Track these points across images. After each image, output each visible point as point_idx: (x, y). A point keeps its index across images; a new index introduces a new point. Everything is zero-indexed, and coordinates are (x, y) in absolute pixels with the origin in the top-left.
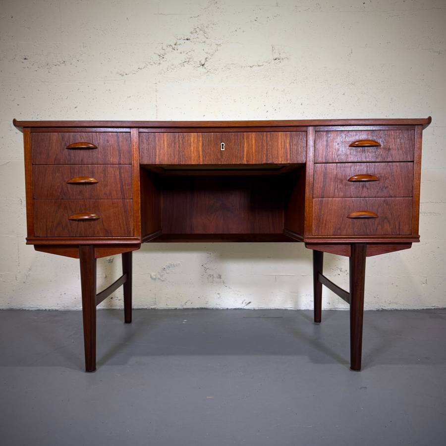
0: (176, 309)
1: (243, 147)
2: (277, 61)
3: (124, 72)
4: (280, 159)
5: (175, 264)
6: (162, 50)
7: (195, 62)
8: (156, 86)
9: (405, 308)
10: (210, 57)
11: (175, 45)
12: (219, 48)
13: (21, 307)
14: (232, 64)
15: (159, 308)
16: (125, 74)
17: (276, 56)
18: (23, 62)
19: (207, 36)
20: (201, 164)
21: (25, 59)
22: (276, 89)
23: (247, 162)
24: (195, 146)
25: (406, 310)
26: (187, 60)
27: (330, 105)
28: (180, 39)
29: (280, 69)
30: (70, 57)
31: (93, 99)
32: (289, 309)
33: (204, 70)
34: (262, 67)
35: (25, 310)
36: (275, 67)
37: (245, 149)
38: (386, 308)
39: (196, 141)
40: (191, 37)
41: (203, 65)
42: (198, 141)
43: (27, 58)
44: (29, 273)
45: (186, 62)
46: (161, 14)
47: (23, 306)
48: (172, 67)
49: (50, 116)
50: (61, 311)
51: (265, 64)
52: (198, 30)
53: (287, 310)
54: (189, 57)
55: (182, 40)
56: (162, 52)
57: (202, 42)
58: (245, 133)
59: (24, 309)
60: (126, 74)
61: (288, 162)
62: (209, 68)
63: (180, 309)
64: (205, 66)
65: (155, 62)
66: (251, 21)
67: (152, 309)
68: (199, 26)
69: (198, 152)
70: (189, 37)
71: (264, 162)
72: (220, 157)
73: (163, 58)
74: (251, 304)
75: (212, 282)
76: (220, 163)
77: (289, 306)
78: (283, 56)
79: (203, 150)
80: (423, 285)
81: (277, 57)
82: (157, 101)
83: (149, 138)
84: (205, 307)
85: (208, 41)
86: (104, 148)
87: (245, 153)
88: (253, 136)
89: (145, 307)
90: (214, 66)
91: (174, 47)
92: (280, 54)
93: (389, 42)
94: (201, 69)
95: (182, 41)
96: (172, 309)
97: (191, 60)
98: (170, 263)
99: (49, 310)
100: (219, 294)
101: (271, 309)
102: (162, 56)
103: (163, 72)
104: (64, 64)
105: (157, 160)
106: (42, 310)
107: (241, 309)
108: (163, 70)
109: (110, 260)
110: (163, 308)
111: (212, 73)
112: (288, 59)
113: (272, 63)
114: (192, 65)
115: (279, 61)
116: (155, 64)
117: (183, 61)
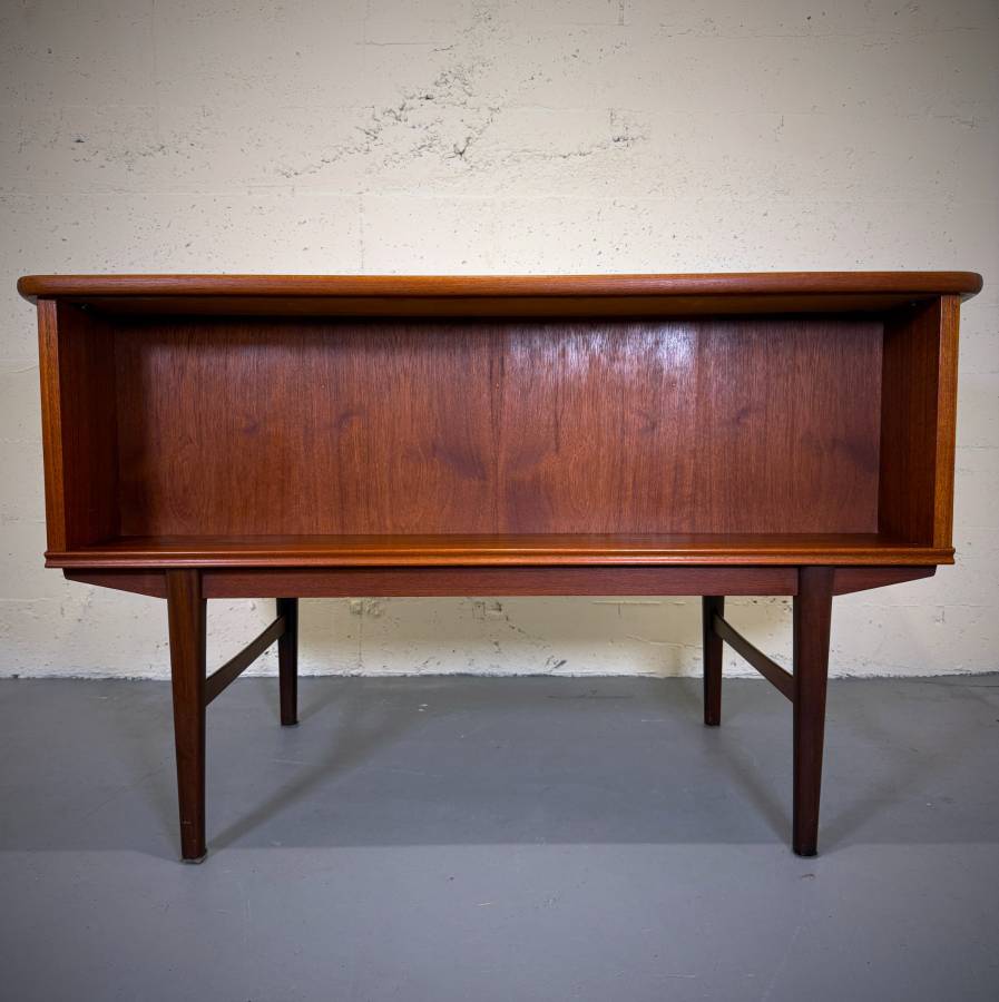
0: (405, 676)
2: (621, 143)
3: (291, 170)
6: (371, 122)
7: (444, 147)
8: (361, 199)
9: (897, 674)
10: (476, 135)
11: (402, 109)
12: (495, 116)
13: (72, 673)
14: (525, 151)
15: (368, 674)
16: (292, 173)
17: (620, 132)
18: (73, 149)
19: (469, 91)
21: (79, 141)
22: (618, 204)
25: (900, 678)
26: (428, 142)
27: (735, 237)
28: (412, 98)
29: (628, 162)
30: (175, 136)
31: (226, 228)
32: (647, 676)
33: (465, 164)
34: (589, 157)
35: (82, 679)
36: (615, 158)
38: (856, 674)
40: (437, 92)
41: (461, 154)
43: (82, 138)
44: (90, 599)
45: (423, 146)
46: (372, 43)
47: (77, 670)
48: (396, 157)
49: (132, 264)
50: (159, 681)
51: (595, 150)
52: (450, 77)
53: (644, 677)
54: (430, 135)
55: (415, 99)
56: (374, 125)
57: (458, 103)
59: (80, 676)
60: (296, 174)
62: (475, 159)
63: (413, 678)
64: (466, 155)
65: (359, 147)
66: (565, 58)
67: (352, 676)
68: (452, 70)
70: (429, 93)
73: (376, 137)
74: (565, 665)
75: (483, 619)
78: (633, 133)
80: (937, 624)
81: (620, 135)
82: (361, 232)
84: (468, 672)
85: (471, 101)
89: (339, 673)
90: (485, 155)
91: (398, 116)
92: (628, 128)
93: (864, 102)
94: (458, 163)
95: (415, 103)
96: (395, 677)
97: (436, 142)
99: (133, 679)
100: (496, 643)
101: (609, 677)
102: (372, 134)
103: (375, 169)
104: (161, 153)
106: (118, 680)
107: (545, 676)
108: (374, 164)
110: (376, 675)
111: (483, 170)
112: (644, 139)
113: (611, 148)
114: (438, 153)
115: (625, 143)
116: (359, 151)
117: (419, 144)
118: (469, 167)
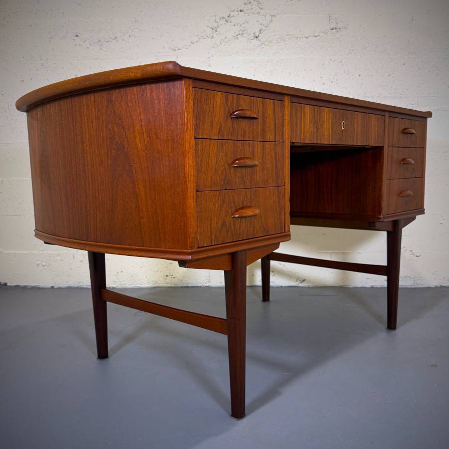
2: (334, 31)
3: (176, 47)
4: (372, 141)
6: (215, 23)
7: (249, 34)
8: (209, 61)
10: (264, 28)
11: (229, 17)
12: (274, 19)
14: (288, 35)
15: (213, 286)
16: (177, 49)
17: (333, 25)
18: (74, 40)
19: (261, 7)
20: (330, 143)
22: (332, 60)
23: (356, 143)
24: (327, 122)
26: (241, 32)
27: (389, 75)
28: (233, 11)
29: (337, 40)
30: (122, 32)
33: (258, 42)
34: (319, 37)
36: (331, 38)
37: (355, 129)
39: (328, 116)
40: (245, 8)
41: (257, 37)
43: (78, 35)
45: (239, 34)
51: (322, 34)
52: (252, 1)
54: (242, 29)
55: (235, 11)
56: (215, 25)
57: (256, 13)
58: (356, 113)
60: (179, 49)
62: (263, 40)
64: (259, 38)
65: (208, 35)
69: (329, 130)
70: (242, 9)
71: (365, 144)
72: (341, 137)
73: (216, 31)
74: (305, 282)
76: (341, 144)
78: (340, 25)
79: (332, 129)
81: (334, 27)
85: (262, 12)
87: (355, 135)
88: (360, 116)
89: (200, 285)
90: (268, 38)
91: (228, 19)
92: (337, 23)
94: (255, 42)
95: (235, 13)
97: (245, 32)
102: (214, 29)
103: (216, 46)
104: (115, 41)
105: (302, 137)
107: (295, 286)
108: (216, 43)
111: (267, 45)
112: (345, 28)
113: (329, 33)
114: (246, 37)
115: (336, 30)
116: (208, 38)
117: (237, 33)
118: (260, 44)
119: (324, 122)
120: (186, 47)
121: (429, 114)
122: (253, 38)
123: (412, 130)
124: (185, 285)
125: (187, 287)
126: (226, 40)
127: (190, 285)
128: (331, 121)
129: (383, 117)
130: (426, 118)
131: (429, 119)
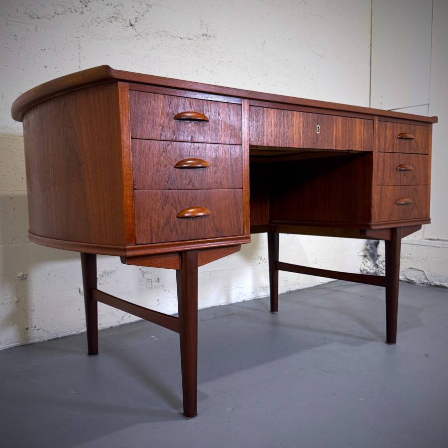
0: (112, 327)
1: (333, 132)
2: (205, 37)
3: (35, 14)
4: (357, 146)
5: (109, 271)
7: (124, 20)
8: (78, 41)
10: (140, 17)
12: (149, 9)
14: (163, 31)
20: (301, 147)
22: (205, 68)
23: (336, 147)
24: (297, 126)
26: (115, 15)
29: (208, 47)
32: (222, 305)
33: (134, 31)
34: (193, 41)
36: (203, 44)
37: (334, 133)
39: (298, 121)
41: (133, 26)
42: (300, 121)
45: (113, 17)
51: (195, 38)
53: (221, 306)
54: (117, 12)
58: (334, 116)
60: (38, 18)
61: (362, 150)
62: (139, 30)
63: (116, 327)
64: (135, 27)
65: (77, 9)
67: (82, 333)
69: (299, 133)
71: (347, 149)
72: (316, 141)
73: (86, 6)
75: (151, 288)
76: (316, 148)
77: (222, 302)
78: (210, 33)
79: (303, 133)
81: (205, 33)
83: (258, 114)
86: (215, 122)
87: (334, 139)
88: (340, 121)
89: (74, 333)
90: (145, 29)
92: (207, 30)
94: (130, 30)
97: (119, 16)
98: (104, 270)
100: (158, 300)
103: (86, 25)
105: (265, 140)
108: (86, 21)
109: (23, 275)
111: (143, 37)
112: (214, 37)
113: (201, 38)
114: (121, 23)
115: (207, 37)
116: (76, 12)
117: (111, 16)
118: (136, 34)
119: (293, 126)
120: (48, 17)
121: (435, 119)
122: (129, 26)
123: (409, 135)
124: (54, 337)
125: (57, 339)
126: (98, 20)
127: (60, 336)
128: (301, 125)
129: (372, 121)
130: (432, 123)
131: (434, 125)
